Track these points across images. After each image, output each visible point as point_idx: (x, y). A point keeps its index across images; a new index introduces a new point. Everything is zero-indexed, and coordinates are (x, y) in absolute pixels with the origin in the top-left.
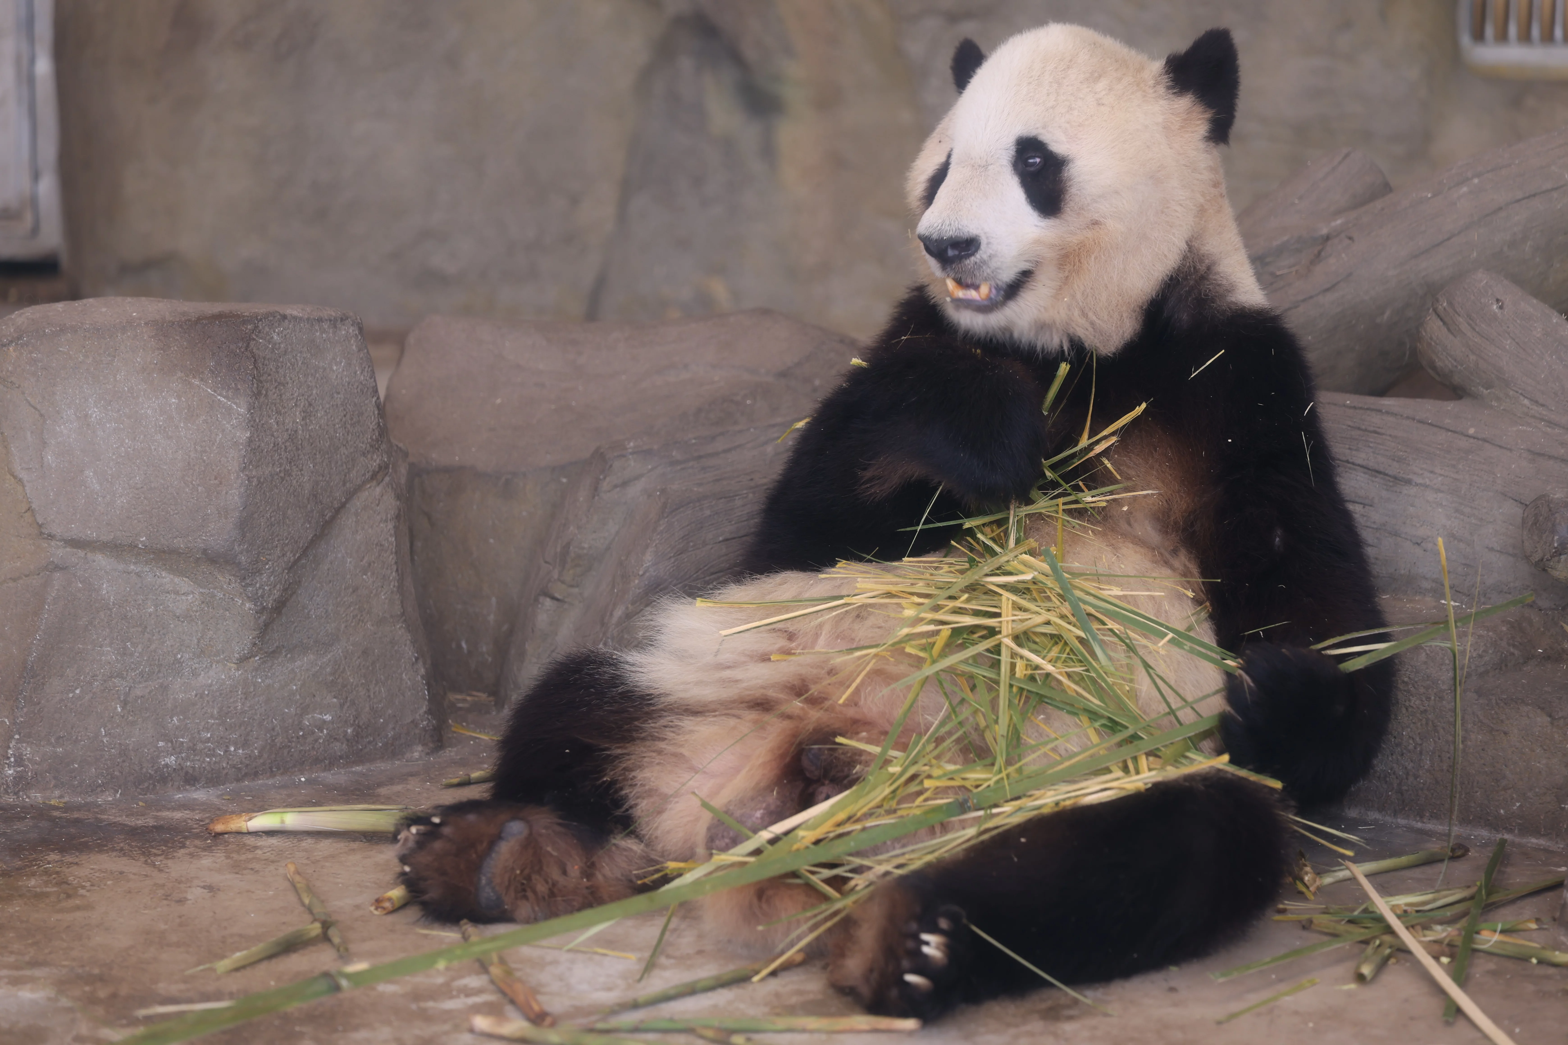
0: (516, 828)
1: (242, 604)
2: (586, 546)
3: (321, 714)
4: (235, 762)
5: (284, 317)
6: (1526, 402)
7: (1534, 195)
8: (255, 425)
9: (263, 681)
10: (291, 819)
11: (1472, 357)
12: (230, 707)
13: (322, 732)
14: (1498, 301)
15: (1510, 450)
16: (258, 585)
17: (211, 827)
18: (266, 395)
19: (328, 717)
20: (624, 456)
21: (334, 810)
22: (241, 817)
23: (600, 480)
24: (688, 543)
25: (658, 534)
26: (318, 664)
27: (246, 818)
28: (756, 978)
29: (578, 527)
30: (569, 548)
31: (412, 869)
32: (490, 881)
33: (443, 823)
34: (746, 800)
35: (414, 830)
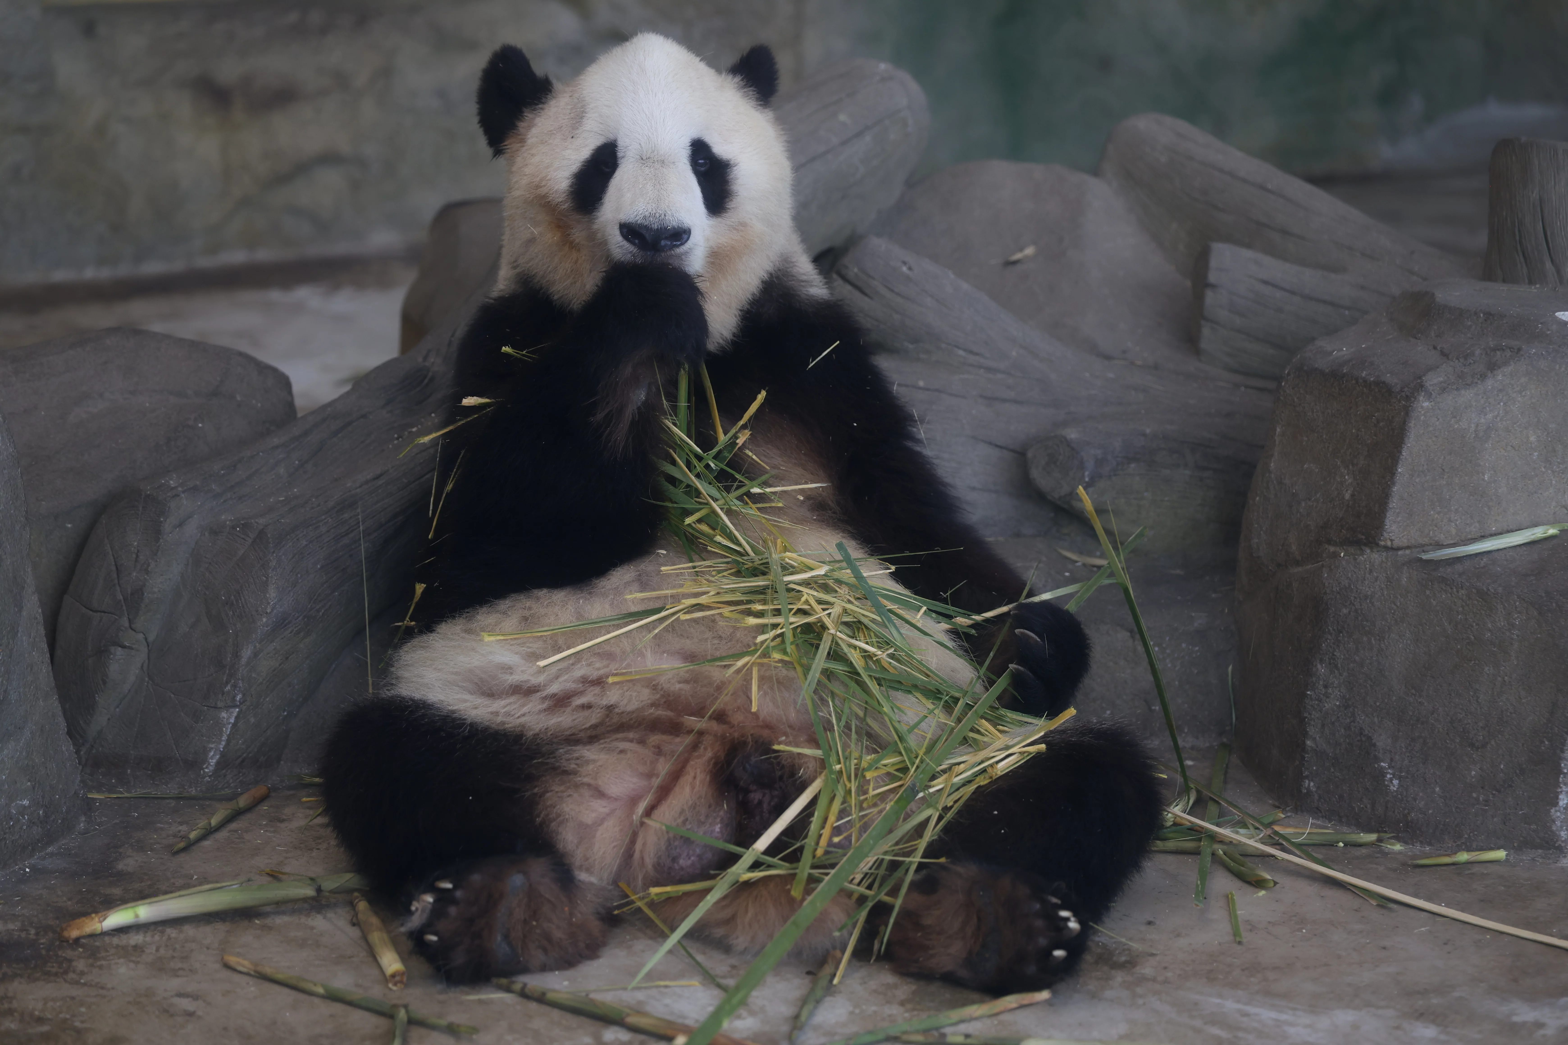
0: (517, 880)
2: (156, 590)
3: (21, 800)
6: (961, 352)
7: (813, 160)
10: (144, 912)
11: (896, 317)
13: (24, 818)
14: (905, 263)
15: (964, 397)
17: (66, 934)
19: (26, 802)
21: (183, 896)
22: (93, 919)
23: (161, 522)
24: (297, 575)
25: (273, 570)
26: (17, 750)
27: (99, 919)
28: (835, 981)
29: (147, 572)
30: (143, 594)
31: (440, 938)
32: (506, 937)
33: (455, 887)
34: (702, 818)
35: (429, 899)
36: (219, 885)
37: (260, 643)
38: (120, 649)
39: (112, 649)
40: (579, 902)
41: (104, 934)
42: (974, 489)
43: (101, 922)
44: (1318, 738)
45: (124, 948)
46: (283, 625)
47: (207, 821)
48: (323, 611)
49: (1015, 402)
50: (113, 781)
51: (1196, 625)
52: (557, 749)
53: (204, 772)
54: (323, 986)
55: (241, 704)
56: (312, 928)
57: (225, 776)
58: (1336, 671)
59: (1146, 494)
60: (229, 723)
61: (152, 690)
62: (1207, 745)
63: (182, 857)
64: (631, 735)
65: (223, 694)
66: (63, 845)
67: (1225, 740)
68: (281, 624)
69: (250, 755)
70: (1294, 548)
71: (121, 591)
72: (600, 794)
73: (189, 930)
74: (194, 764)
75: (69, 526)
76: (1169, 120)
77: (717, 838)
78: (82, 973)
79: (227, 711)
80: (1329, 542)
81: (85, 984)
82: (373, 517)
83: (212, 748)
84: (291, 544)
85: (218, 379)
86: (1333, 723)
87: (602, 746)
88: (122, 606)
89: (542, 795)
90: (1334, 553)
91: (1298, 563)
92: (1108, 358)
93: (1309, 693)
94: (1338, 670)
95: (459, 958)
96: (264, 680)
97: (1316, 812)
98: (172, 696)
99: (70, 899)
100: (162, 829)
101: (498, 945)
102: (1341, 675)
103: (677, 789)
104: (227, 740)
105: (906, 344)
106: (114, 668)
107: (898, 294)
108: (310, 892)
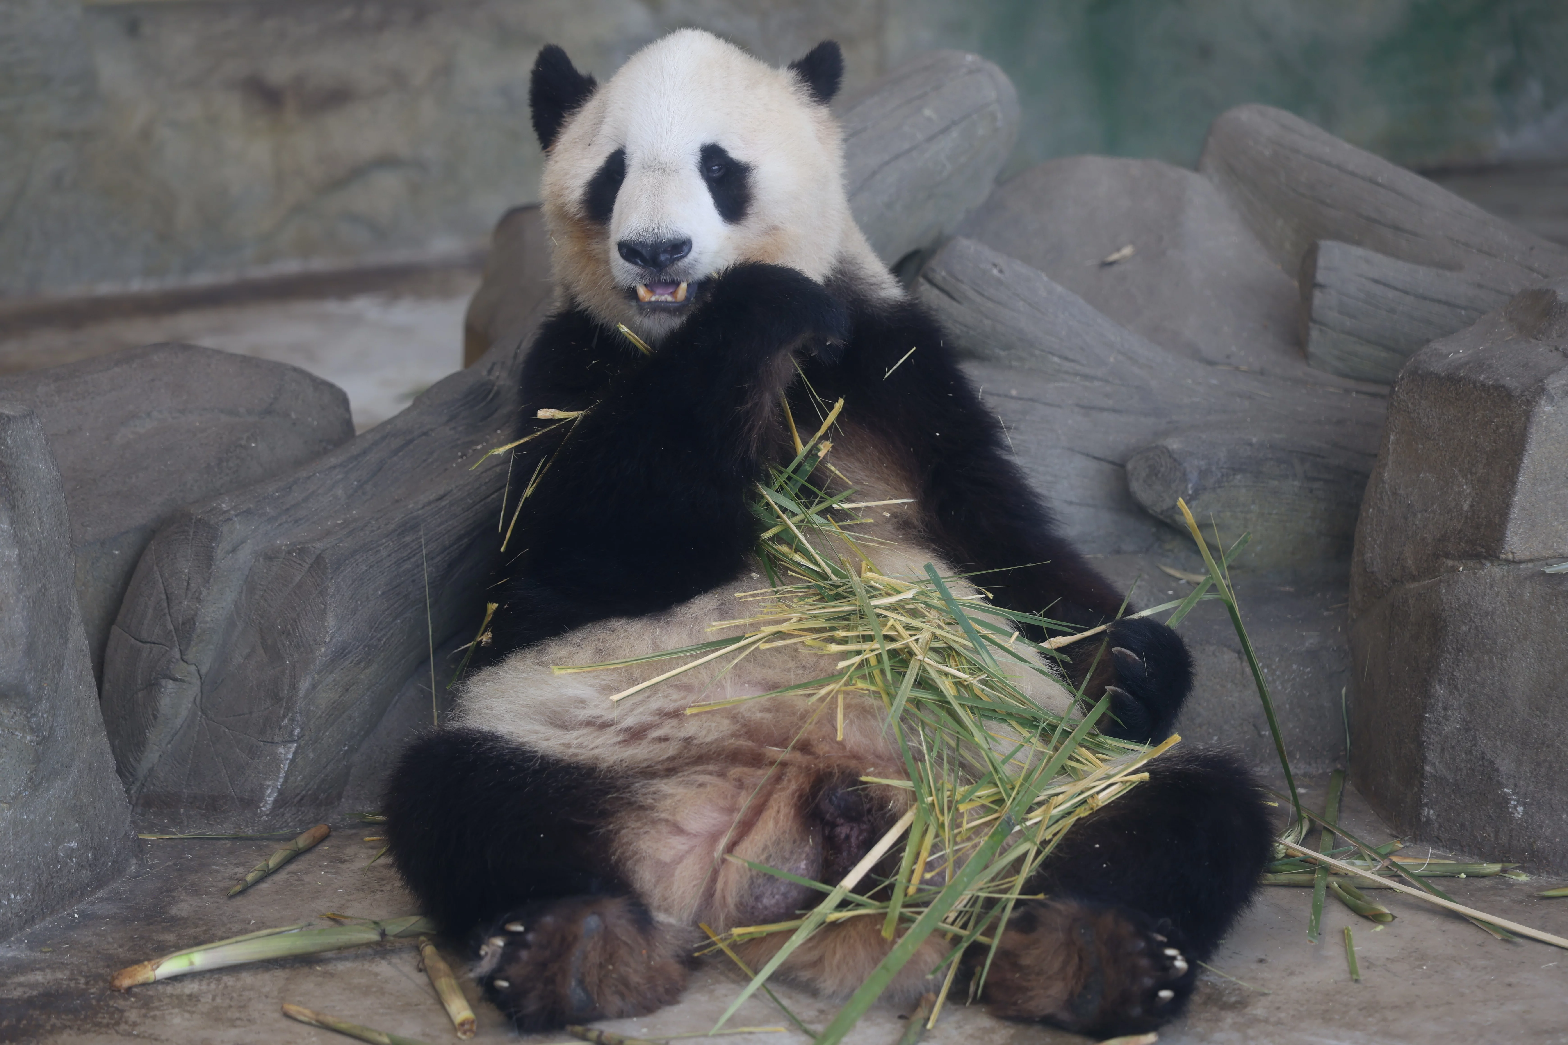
0: (592, 922)
1: (23, 737)
2: (208, 619)
3: (69, 842)
4: (16, 911)
5: (9, 418)
6: (1056, 359)
7: (897, 157)
8: (18, 540)
9: (27, 818)
10: (199, 959)
11: (987, 322)
12: (5, 852)
13: (72, 861)
14: (995, 265)
15: (1059, 406)
16: (40, 714)
17: (117, 983)
18: (18, 507)
19: (74, 845)
20: (231, 520)
21: (240, 941)
22: (145, 967)
23: (213, 548)
24: (356, 602)
25: (331, 597)
26: (64, 789)
27: (152, 966)
28: (929, 1026)
29: (199, 600)
30: (195, 624)
31: (511, 984)
32: (581, 982)
33: (527, 930)
34: (787, 854)
35: (499, 942)
36: (277, 930)
37: (318, 674)
38: (171, 681)
39: (163, 682)
40: (657, 944)
41: (157, 982)
42: (1071, 503)
43: (153, 970)
44: (1437, 763)
45: (179, 997)
46: (343, 655)
47: (264, 863)
48: (384, 640)
49: (1114, 411)
50: (166, 821)
51: (1307, 644)
52: (633, 783)
53: (261, 811)
54: (388, 1035)
55: (299, 738)
56: (376, 975)
57: (283, 815)
58: (1456, 693)
59: (1252, 507)
60: (287, 759)
61: (205, 725)
62: (1320, 771)
63: (239, 901)
64: (711, 767)
65: (280, 729)
66: (113, 889)
67: (1339, 766)
68: (341, 653)
69: (310, 792)
70: (1410, 562)
71: (171, 621)
72: (678, 830)
73: (247, 978)
74: (251, 802)
75: (117, 552)
76: (1272, 111)
77: (802, 875)
78: (135, 1024)
79: (285, 746)
80: (1447, 555)
81: (138, 1036)
82: (437, 540)
83: (269, 786)
84: (350, 569)
85: (272, 396)
86: (1453, 747)
87: (681, 779)
88: (173, 636)
89: (617, 832)
90: (1452, 567)
91: (1414, 578)
92: (1211, 363)
93: (1427, 715)
94: (1458, 690)
95: (531, 1005)
96: (323, 713)
97: (1436, 842)
98: (227, 730)
99: (121, 946)
100: (217, 871)
101: (573, 992)
102: (1461, 696)
103: (760, 824)
104: (285, 777)
105: (997, 351)
106: (165, 703)
107: (988, 298)
108: (374, 936)
